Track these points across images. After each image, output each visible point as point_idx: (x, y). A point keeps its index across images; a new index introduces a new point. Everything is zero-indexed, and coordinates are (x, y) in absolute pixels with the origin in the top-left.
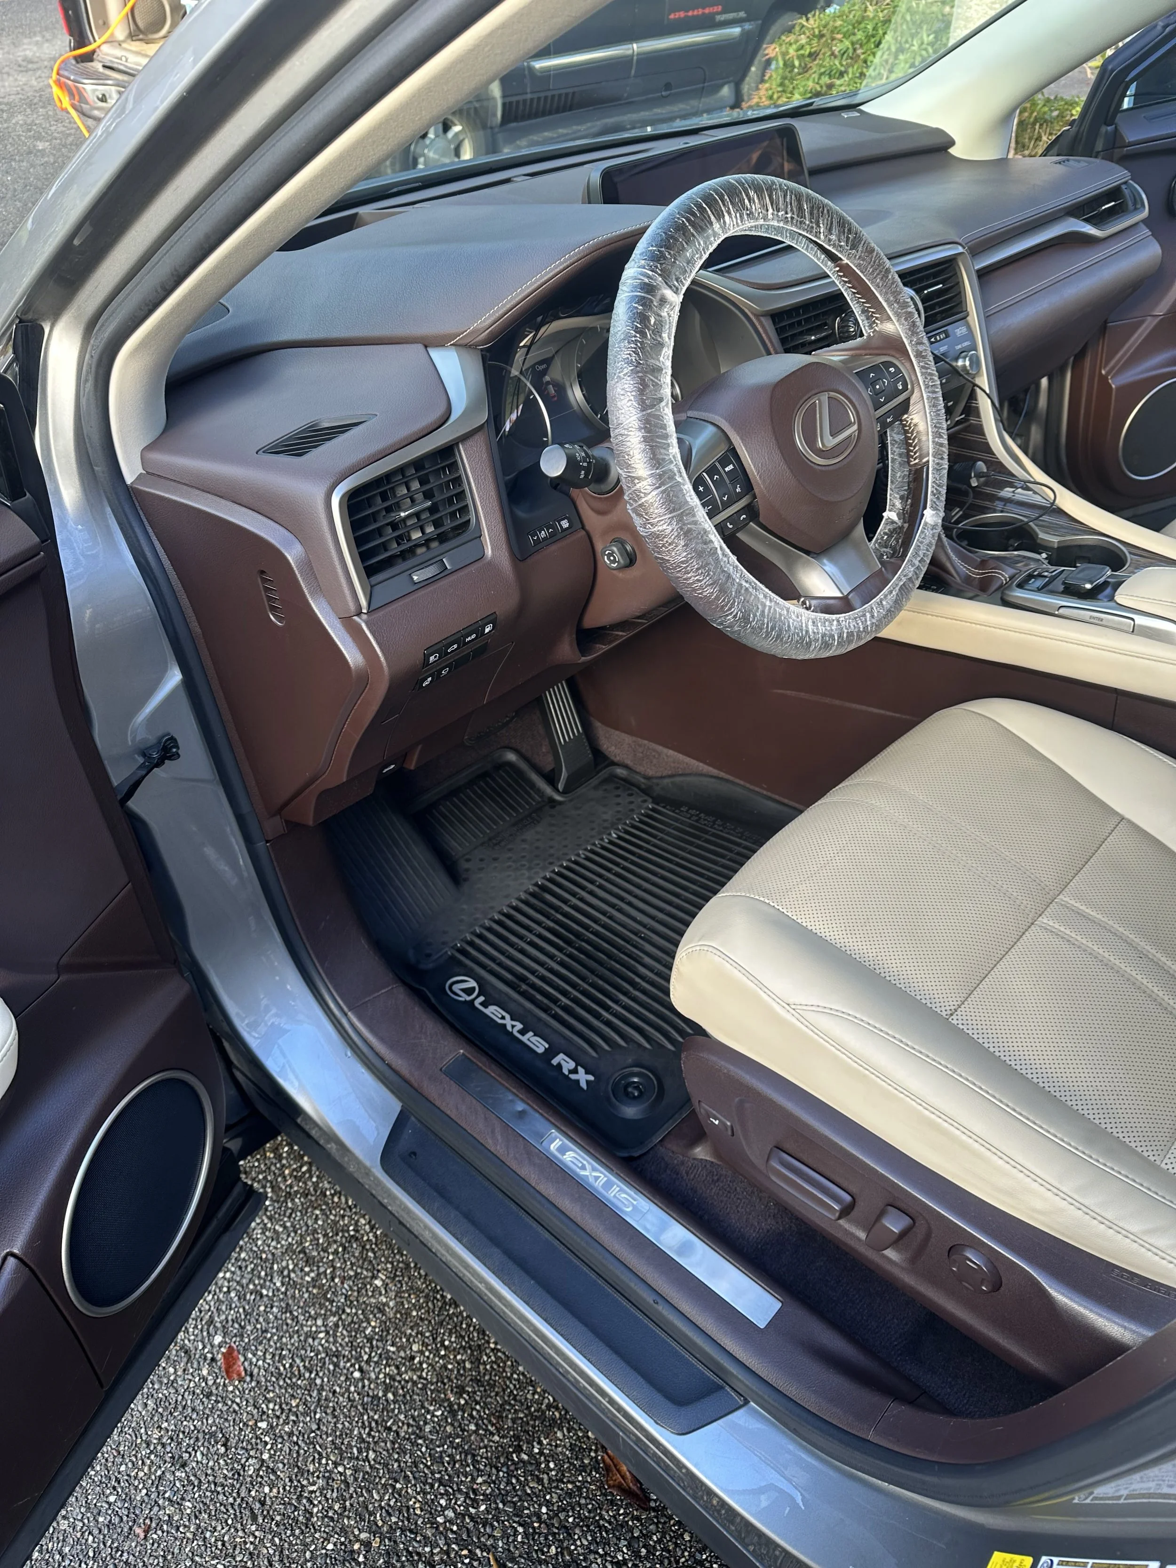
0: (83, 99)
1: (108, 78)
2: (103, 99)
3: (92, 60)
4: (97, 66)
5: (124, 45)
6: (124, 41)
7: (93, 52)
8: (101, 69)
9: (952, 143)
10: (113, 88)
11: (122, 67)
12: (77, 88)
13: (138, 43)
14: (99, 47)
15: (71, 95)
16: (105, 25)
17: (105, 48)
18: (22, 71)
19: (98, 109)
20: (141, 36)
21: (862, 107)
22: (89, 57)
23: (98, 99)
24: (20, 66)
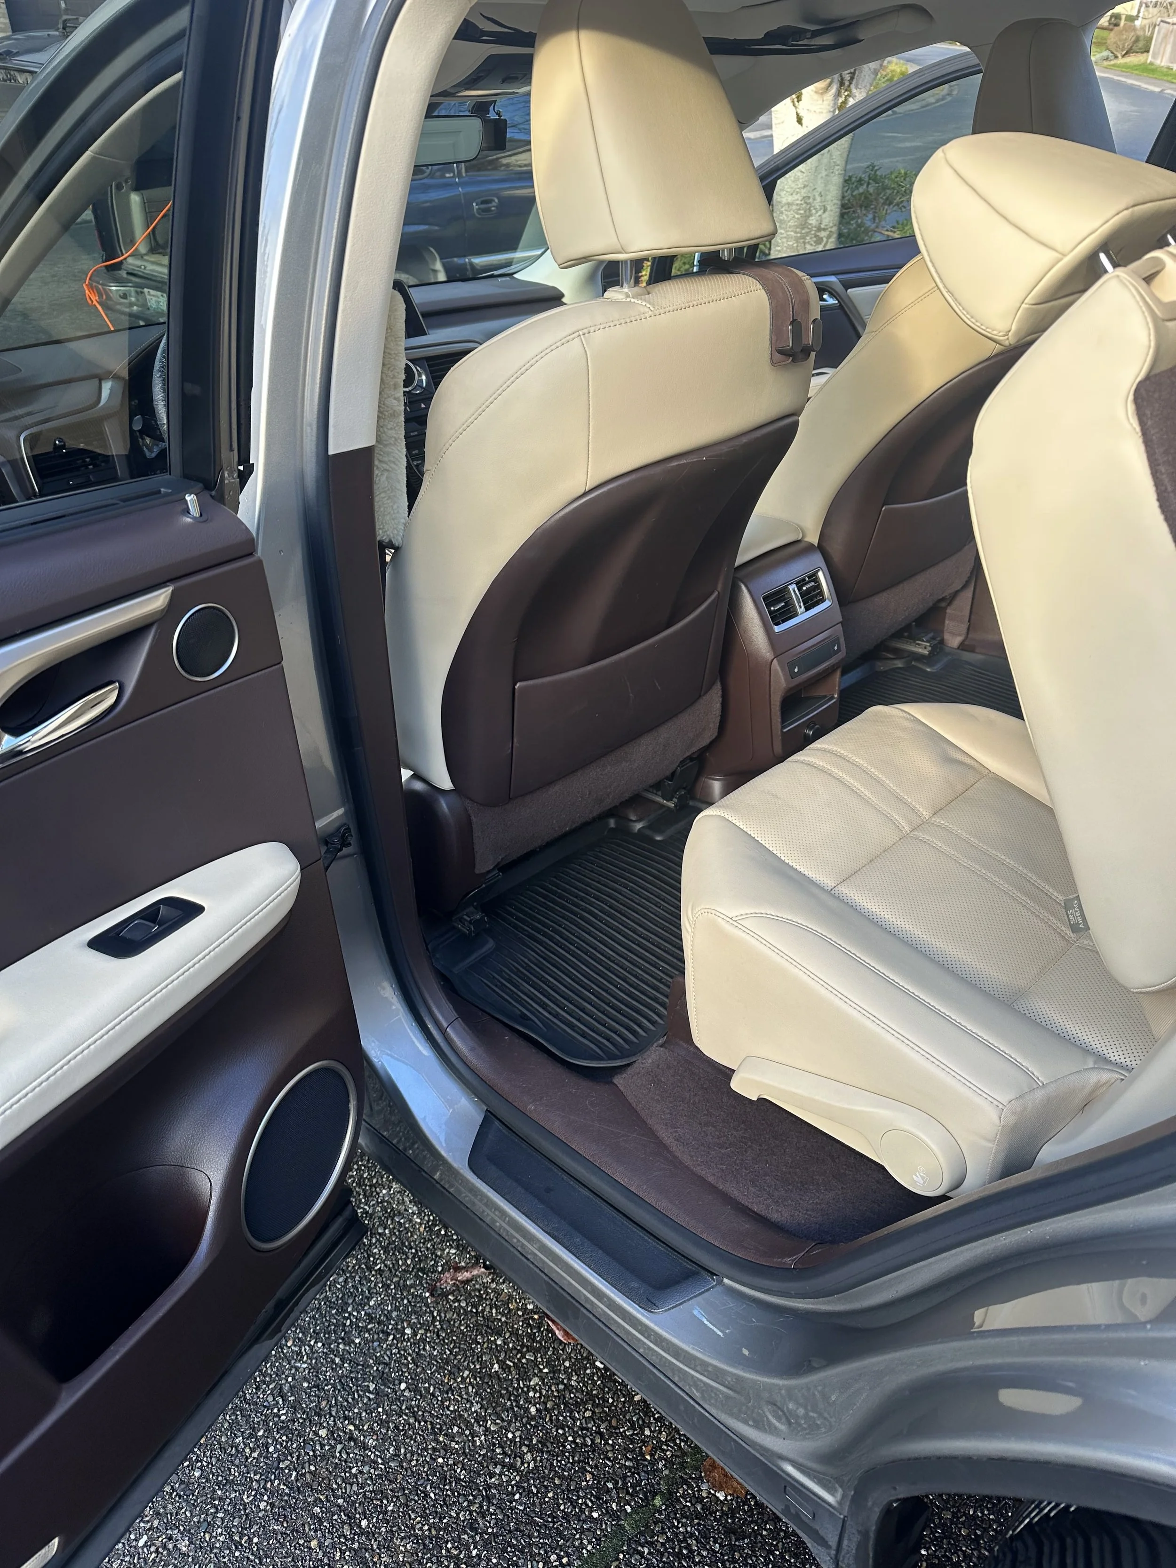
0: (109, 298)
1: (130, 282)
2: (125, 296)
3: (120, 269)
4: (123, 274)
5: (146, 258)
6: (145, 255)
7: (121, 263)
8: (125, 275)
9: (563, 295)
10: (132, 289)
11: (140, 274)
12: (104, 289)
13: (157, 256)
14: (125, 259)
15: (100, 295)
16: (132, 242)
17: (130, 260)
18: (75, 281)
19: (120, 304)
20: (161, 250)
21: (515, 276)
22: (118, 266)
23: (120, 297)
24: (75, 276)
